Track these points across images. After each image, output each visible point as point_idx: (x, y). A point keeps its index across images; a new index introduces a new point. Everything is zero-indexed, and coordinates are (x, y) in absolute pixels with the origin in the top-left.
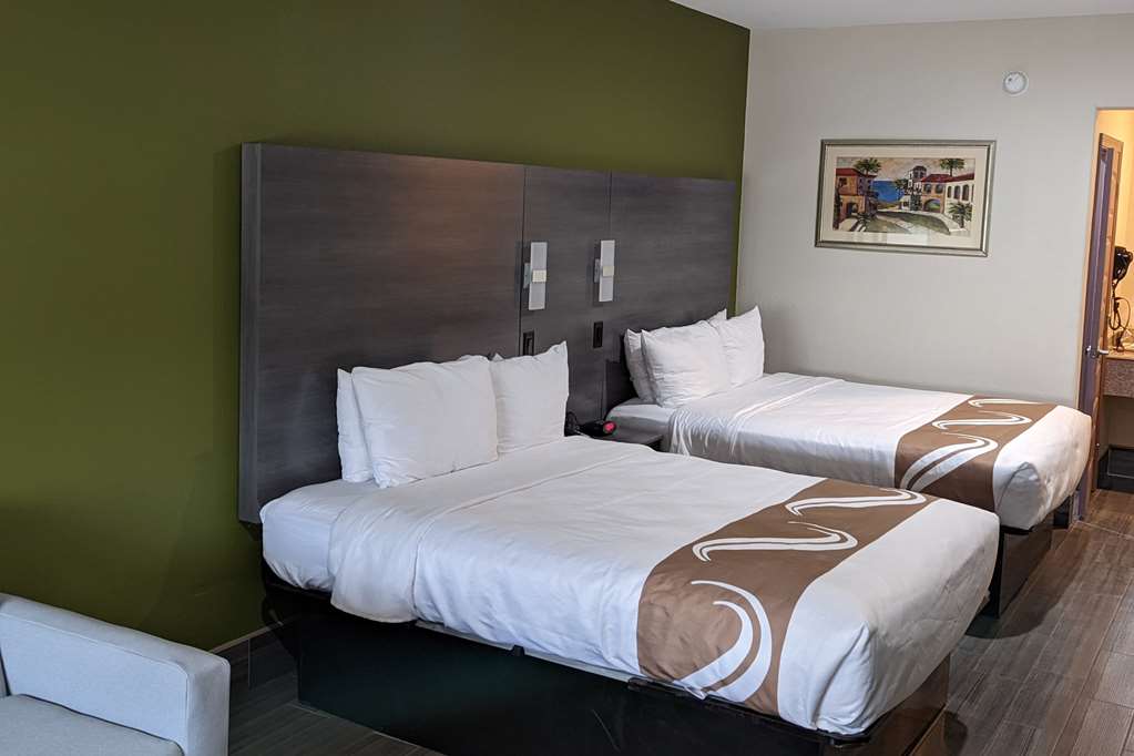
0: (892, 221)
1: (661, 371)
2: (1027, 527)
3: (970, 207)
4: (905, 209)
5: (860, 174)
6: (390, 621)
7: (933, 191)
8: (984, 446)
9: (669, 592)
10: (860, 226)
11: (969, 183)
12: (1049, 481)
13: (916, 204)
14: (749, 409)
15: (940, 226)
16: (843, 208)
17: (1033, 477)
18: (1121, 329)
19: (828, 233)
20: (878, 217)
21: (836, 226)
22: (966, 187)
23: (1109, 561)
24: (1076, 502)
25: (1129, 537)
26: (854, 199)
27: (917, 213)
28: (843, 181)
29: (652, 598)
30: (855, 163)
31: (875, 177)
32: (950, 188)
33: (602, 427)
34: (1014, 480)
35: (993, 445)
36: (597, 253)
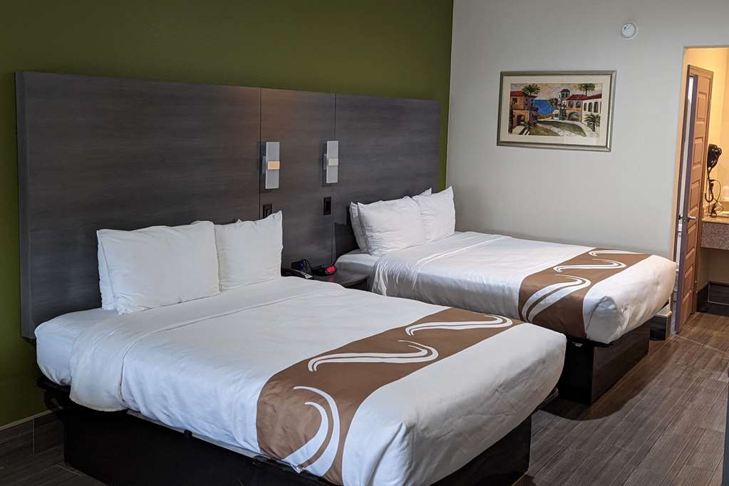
0: (548, 127)
1: (371, 231)
2: (608, 341)
3: (598, 117)
4: (556, 119)
5: (526, 95)
6: (106, 410)
7: (574, 106)
8: (581, 284)
9: (277, 395)
10: (526, 130)
11: (599, 100)
12: (626, 309)
13: (563, 115)
14: (430, 257)
15: (579, 130)
16: (515, 119)
17: (612, 307)
18: (714, 202)
19: (506, 137)
20: (538, 124)
21: (510, 131)
22: (596, 103)
23: (687, 365)
24: (673, 320)
25: (707, 346)
26: (522, 113)
27: (564, 121)
28: (515, 100)
29: (266, 399)
30: (522, 87)
31: (535, 97)
32: (585, 104)
33: (324, 269)
34: (598, 309)
35: (588, 283)
36: (325, 150)
